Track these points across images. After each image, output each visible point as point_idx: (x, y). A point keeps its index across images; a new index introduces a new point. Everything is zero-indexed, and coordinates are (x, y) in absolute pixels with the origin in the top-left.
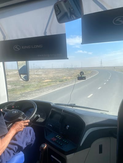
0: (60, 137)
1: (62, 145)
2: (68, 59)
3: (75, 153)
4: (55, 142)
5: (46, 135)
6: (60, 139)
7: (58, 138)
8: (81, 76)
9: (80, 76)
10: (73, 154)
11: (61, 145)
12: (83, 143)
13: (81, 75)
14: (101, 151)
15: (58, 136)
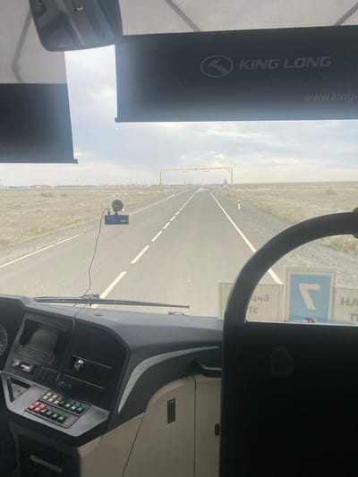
0: (55, 396)
1: (64, 420)
2: (76, 162)
3: (104, 436)
4: (41, 414)
5: (12, 399)
6: (56, 402)
7: (51, 400)
8: (116, 214)
9: (113, 213)
10: (98, 439)
11: (60, 421)
12: (127, 402)
13: (116, 210)
14: (171, 417)
15: (49, 394)
